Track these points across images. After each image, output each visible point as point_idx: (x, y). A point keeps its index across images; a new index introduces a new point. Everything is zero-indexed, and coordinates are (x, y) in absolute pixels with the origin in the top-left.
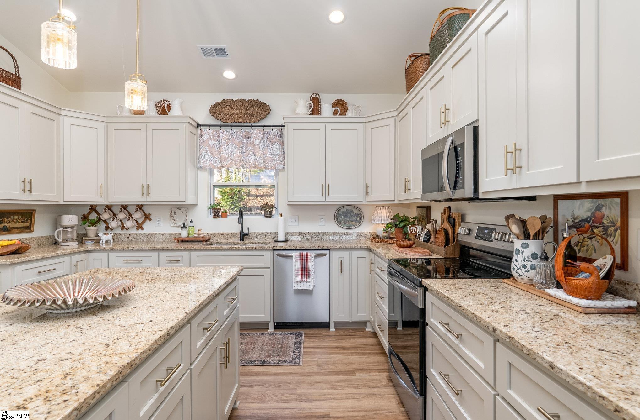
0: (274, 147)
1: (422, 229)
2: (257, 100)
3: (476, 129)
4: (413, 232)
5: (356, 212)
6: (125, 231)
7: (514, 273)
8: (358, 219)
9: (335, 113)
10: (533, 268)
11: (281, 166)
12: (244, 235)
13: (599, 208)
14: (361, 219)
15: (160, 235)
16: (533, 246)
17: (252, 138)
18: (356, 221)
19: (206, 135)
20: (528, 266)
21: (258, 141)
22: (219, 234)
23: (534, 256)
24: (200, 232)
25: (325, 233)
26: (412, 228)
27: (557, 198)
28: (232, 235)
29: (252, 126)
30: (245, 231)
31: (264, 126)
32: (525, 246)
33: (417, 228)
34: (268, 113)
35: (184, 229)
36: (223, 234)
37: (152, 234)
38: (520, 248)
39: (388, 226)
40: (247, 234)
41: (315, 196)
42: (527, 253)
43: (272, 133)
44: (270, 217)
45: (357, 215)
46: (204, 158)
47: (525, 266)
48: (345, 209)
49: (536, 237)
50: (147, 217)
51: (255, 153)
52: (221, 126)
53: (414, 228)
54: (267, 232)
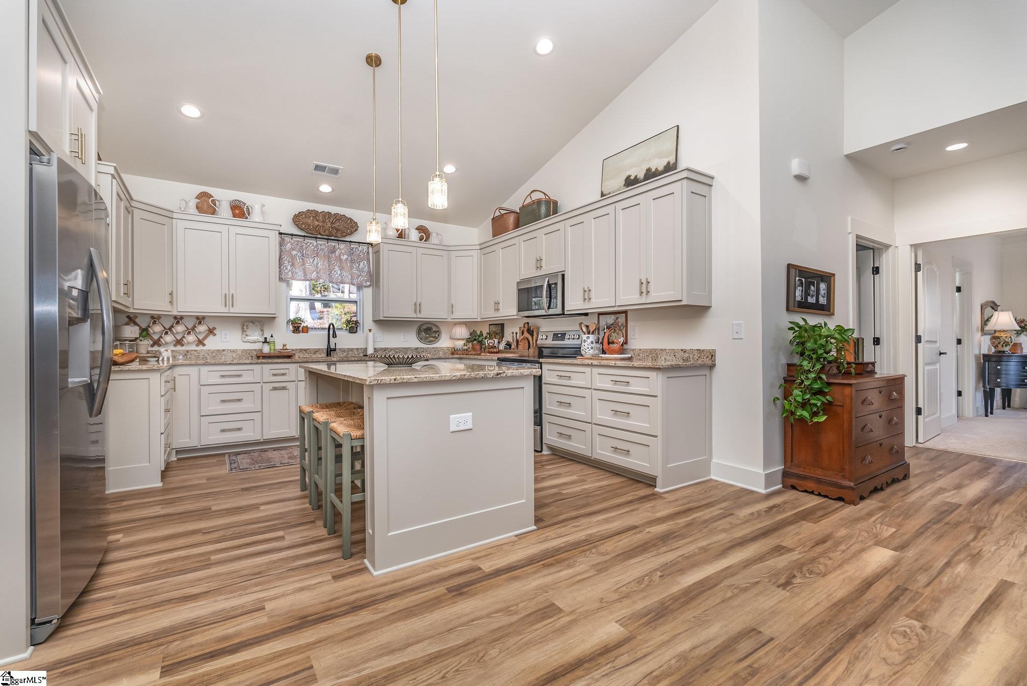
0: (362, 264)
1: (499, 342)
2: (344, 215)
3: (563, 276)
4: (491, 344)
5: (434, 329)
6: (179, 348)
7: (583, 353)
8: (437, 336)
9: (421, 239)
10: (592, 348)
11: (368, 283)
12: (331, 351)
13: (617, 318)
14: (438, 335)
15: (229, 351)
16: (592, 338)
17: (337, 252)
18: (435, 337)
19: (289, 244)
20: (590, 348)
21: (345, 257)
22: (301, 350)
23: (592, 343)
24: (285, 348)
25: (409, 348)
26: (489, 341)
27: (600, 314)
28: (316, 351)
29: (338, 240)
30: (332, 346)
31: (351, 242)
32: (588, 338)
33: (494, 341)
34: (356, 230)
35: (266, 345)
36: (306, 350)
37: (218, 351)
38: (586, 339)
39: (468, 340)
40: (335, 350)
41: (407, 313)
42: (589, 341)
43: (358, 250)
44: (355, 332)
45: (436, 332)
46: (287, 269)
47: (588, 348)
48: (425, 327)
49: (593, 333)
50: (211, 331)
51: (342, 269)
52: (304, 236)
53: (491, 341)
54: (354, 347)
